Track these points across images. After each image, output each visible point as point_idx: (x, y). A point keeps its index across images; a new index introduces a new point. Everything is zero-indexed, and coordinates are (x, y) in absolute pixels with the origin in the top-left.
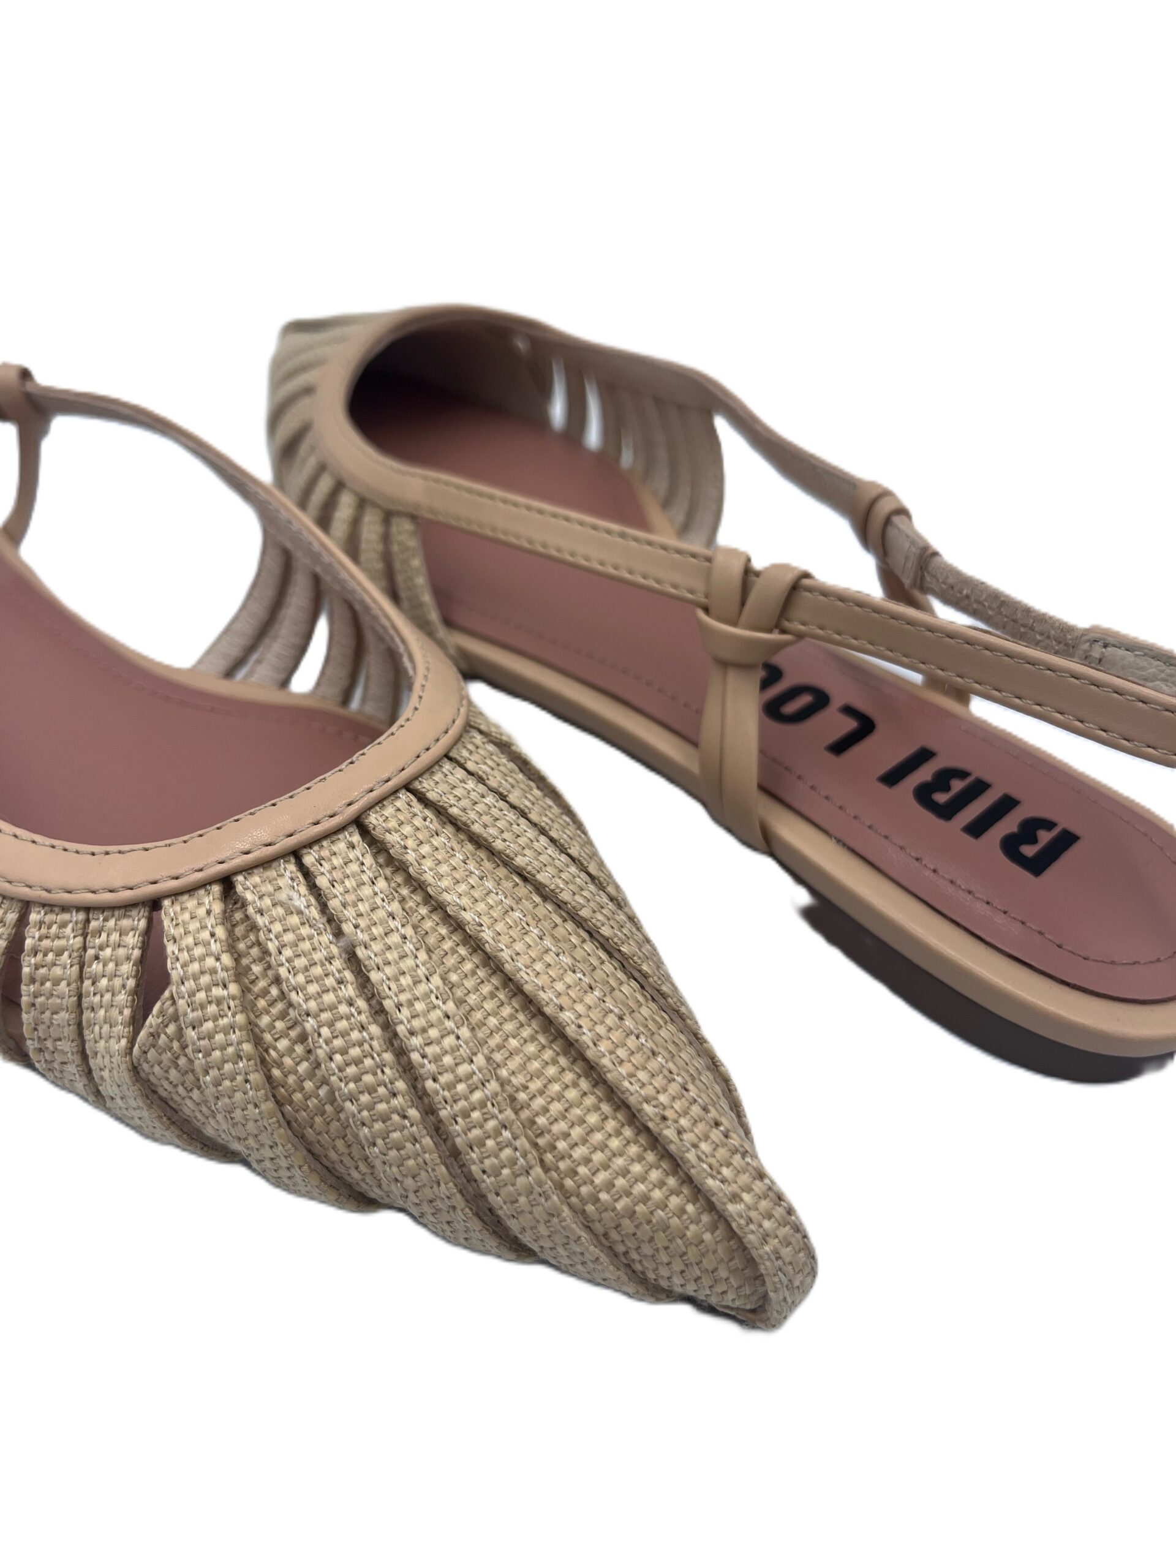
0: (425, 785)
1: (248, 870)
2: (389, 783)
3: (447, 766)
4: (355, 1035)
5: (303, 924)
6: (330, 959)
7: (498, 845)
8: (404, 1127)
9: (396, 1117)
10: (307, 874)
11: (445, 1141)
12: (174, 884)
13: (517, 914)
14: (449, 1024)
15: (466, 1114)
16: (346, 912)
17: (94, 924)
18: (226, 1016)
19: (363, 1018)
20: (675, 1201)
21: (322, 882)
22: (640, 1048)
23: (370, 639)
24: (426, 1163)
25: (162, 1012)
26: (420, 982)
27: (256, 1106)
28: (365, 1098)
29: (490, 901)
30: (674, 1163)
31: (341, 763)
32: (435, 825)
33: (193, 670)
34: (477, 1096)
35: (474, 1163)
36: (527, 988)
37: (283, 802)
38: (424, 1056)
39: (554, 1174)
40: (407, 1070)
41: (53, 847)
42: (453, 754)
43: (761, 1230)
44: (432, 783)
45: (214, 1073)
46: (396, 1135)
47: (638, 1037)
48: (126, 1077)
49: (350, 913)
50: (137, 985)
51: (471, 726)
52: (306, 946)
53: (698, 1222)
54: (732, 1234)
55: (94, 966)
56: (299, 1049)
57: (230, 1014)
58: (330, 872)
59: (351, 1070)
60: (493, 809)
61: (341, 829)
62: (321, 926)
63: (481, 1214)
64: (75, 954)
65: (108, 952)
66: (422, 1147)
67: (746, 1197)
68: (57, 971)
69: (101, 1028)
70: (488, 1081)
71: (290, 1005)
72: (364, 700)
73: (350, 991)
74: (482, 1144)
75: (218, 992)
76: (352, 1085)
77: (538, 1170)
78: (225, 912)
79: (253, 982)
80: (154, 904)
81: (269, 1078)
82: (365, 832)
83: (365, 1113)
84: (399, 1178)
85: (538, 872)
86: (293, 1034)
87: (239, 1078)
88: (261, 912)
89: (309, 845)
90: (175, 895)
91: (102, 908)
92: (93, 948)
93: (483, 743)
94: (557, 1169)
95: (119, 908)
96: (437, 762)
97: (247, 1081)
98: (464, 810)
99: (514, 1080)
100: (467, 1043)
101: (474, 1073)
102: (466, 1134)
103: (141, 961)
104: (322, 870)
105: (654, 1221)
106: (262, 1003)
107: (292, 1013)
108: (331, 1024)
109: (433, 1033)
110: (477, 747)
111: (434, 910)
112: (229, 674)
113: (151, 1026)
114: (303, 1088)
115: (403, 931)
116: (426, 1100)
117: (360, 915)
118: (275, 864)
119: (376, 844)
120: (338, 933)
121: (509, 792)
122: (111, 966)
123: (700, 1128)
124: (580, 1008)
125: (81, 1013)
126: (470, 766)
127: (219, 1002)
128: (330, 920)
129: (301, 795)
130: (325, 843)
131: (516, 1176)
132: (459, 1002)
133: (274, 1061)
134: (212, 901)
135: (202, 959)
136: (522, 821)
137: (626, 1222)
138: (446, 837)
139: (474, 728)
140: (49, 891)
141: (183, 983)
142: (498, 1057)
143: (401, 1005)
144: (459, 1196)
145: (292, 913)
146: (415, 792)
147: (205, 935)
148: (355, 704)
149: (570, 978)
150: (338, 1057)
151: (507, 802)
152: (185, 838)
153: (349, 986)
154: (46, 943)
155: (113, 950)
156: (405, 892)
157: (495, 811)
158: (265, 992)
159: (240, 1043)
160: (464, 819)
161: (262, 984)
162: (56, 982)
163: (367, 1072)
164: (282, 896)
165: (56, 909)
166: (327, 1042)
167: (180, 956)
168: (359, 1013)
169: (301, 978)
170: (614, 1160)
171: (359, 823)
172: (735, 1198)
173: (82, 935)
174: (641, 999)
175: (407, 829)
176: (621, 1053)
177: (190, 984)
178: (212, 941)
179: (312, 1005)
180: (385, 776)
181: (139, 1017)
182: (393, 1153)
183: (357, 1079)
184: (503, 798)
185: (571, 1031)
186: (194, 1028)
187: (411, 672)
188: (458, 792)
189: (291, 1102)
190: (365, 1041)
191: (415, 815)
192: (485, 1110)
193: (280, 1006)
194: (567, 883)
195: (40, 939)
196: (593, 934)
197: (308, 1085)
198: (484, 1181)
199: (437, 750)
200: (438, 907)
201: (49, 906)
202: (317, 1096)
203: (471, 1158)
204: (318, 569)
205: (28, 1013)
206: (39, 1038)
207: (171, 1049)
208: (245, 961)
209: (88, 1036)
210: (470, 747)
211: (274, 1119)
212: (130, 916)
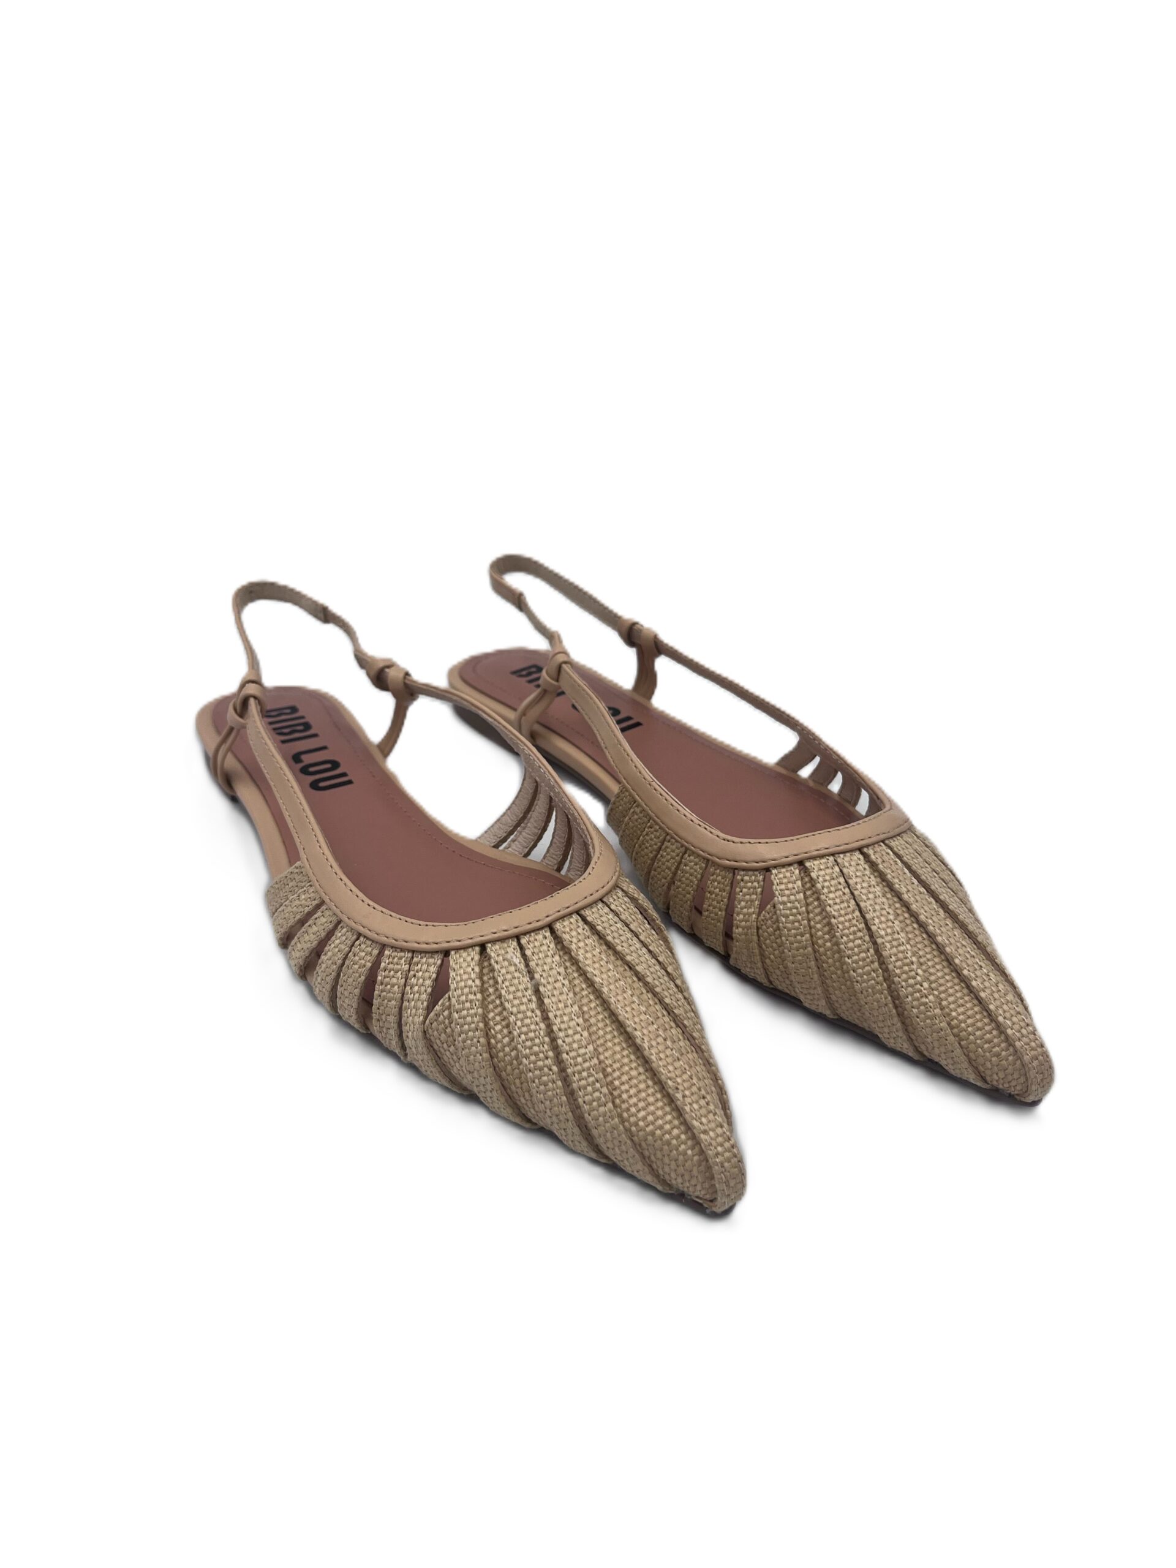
0: (587, 913)
1: (494, 942)
2: (569, 909)
3: (600, 905)
4: (533, 1027)
5: (516, 971)
6: (526, 989)
7: (619, 948)
8: (550, 1074)
9: (546, 1069)
10: (522, 948)
11: (568, 1086)
12: (458, 944)
13: (622, 983)
14: (579, 1029)
15: (580, 1073)
16: (537, 968)
17: (415, 960)
18: (474, 1009)
19: (538, 1019)
20: (676, 1132)
21: (528, 953)
22: (672, 1055)
23: (575, 836)
24: (557, 1094)
25: (443, 1005)
26: (568, 1006)
27: (481, 1055)
28: (533, 1058)
29: (610, 974)
30: (679, 1112)
31: (547, 896)
32: (588, 933)
33: (475, 841)
34: (587, 1065)
35: (580, 1097)
36: (621, 1018)
37: (515, 912)
38: (564, 1042)
39: (619, 1110)
40: (555, 1048)
41: (400, 919)
42: (605, 900)
43: (716, 1150)
44: (590, 913)
45: (463, 1036)
46: (545, 1078)
47: (672, 1050)
48: (420, 1034)
49: (539, 969)
50: (432, 991)
51: (618, 887)
52: (516, 981)
53: (685, 1143)
54: (702, 1152)
55: (412, 980)
56: (505, 1031)
57: (475, 1008)
58: (533, 948)
59: (528, 1043)
60: (620, 930)
61: (541, 928)
62: (525, 973)
63: (581, 1126)
64: (404, 973)
65: (420, 974)
66: (557, 1086)
67: (711, 1134)
68: (394, 980)
69: (411, 1011)
70: (593, 1058)
71: (504, 1009)
72: (568, 870)
73: (534, 1006)
74: (585, 1088)
75: (471, 997)
76: (528, 1051)
77: (610, 1105)
78: (480, 961)
79: (488, 996)
80: (446, 953)
81: (489, 1043)
82: (553, 932)
83: (532, 1065)
84: (543, 1101)
85: (637, 965)
86: (504, 1023)
87: (475, 1040)
88: (497, 962)
89: (525, 934)
90: (457, 949)
91: (421, 952)
92: (414, 971)
93: (623, 896)
94: (620, 1107)
95: (429, 952)
96: (595, 902)
97: (478, 1042)
98: (604, 928)
99: (607, 1062)
100: (585, 1039)
101: (587, 1053)
102: (578, 1082)
103: (436, 980)
104: (529, 946)
105: (664, 1139)
106: (491, 1007)
107: (505, 1013)
108: (522, 1020)
109: (570, 1032)
110: (619, 898)
111: (580, 975)
112: (497, 846)
113: (437, 1010)
114: (504, 1050)
115: (563, 981)
116: (562, 1065)
117: (544, 971)
118: (507, 941)
119: (557, 939)
120: (532, 978)
121: (631, 923)
122: (421, 980)
123: (694, 1098)
124: (645, 1031)
125: (402, 1002)
126: (613, 907)
127: (471, 1001)
128: (529, 972)
129: (525, 909)
130: (532, 934)
131: (600, 1106)
132: (586, 1021)
133: (493, 1035)
134: (475, 954)
135: (466, 980)
136: (635, 938)
137: (650, 1138)
138: (592, 941)
139: (620, 888)
140: (396, 940)
141: (455, 990)
142: (601, 1050)
143: (557, 1016)
144: (570, 1114)
145: (511, 965)
146: (580, 916)
147: (469, 970)
148: (563, 872)
149: (643, 1017)
150: (523, 1036)
151: (629, 928)
152: (465, 923)
153: (534, 1003)
154: (391, 966)
155: (423, 973)
156: (568, 964)
157: (621, 932)
158: (493, 1001)
159: (478, 1022)
160: (603, 932)
161: (493, 997)
162: (393, 986)
163: (536, 1045)
164: (508, 956)
165: (398, 950)
166: (519, 1028)
167: (456, 978)
168: (536, 1016)
169: (511, 997)
170: (649, 1107)
171: (550, 927)
172: (705, 1132)
173: (408, 964)
174: (681, 1038)
175: (574, 933)
176: (662, 1056)
177: (459, 992)
178: (472, 972)
179: (515, 1010)
180: (567, 905)
181: (431, 1007)
182: (542, 1087)
183: (530, 1048)
184: (627, 925)
185: (638, 1041)
186: (457, 1013)
187: (592, 855)
188: (604, 919)
189: (497, 1057)
190: (537, 1030)
191: (579, 927)
192: (589, 1072)
193: (499, 1009)
194: (652, 973)
195: (388, 964)
196: (661, 1002)
197: (507, 1049)
198: (584, 1107)
199: (597, 896)
200: (583, 974)
201: (395, 948)
202: (510, 1055)
203: (579, 1095)
204: (552, 794)
205: (376, 999)
206: (379, 1013)
207: (444, 1023)
208: (486, 985)
209: (405, 1014)
210: (615, 897)
211: (488, 1063)
212: (433, 957)
